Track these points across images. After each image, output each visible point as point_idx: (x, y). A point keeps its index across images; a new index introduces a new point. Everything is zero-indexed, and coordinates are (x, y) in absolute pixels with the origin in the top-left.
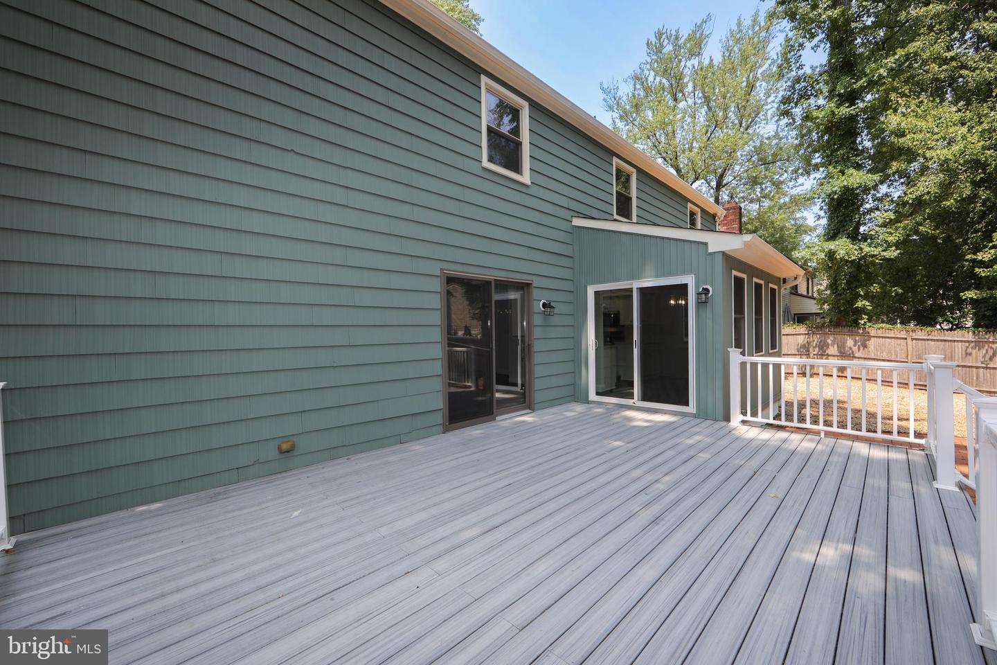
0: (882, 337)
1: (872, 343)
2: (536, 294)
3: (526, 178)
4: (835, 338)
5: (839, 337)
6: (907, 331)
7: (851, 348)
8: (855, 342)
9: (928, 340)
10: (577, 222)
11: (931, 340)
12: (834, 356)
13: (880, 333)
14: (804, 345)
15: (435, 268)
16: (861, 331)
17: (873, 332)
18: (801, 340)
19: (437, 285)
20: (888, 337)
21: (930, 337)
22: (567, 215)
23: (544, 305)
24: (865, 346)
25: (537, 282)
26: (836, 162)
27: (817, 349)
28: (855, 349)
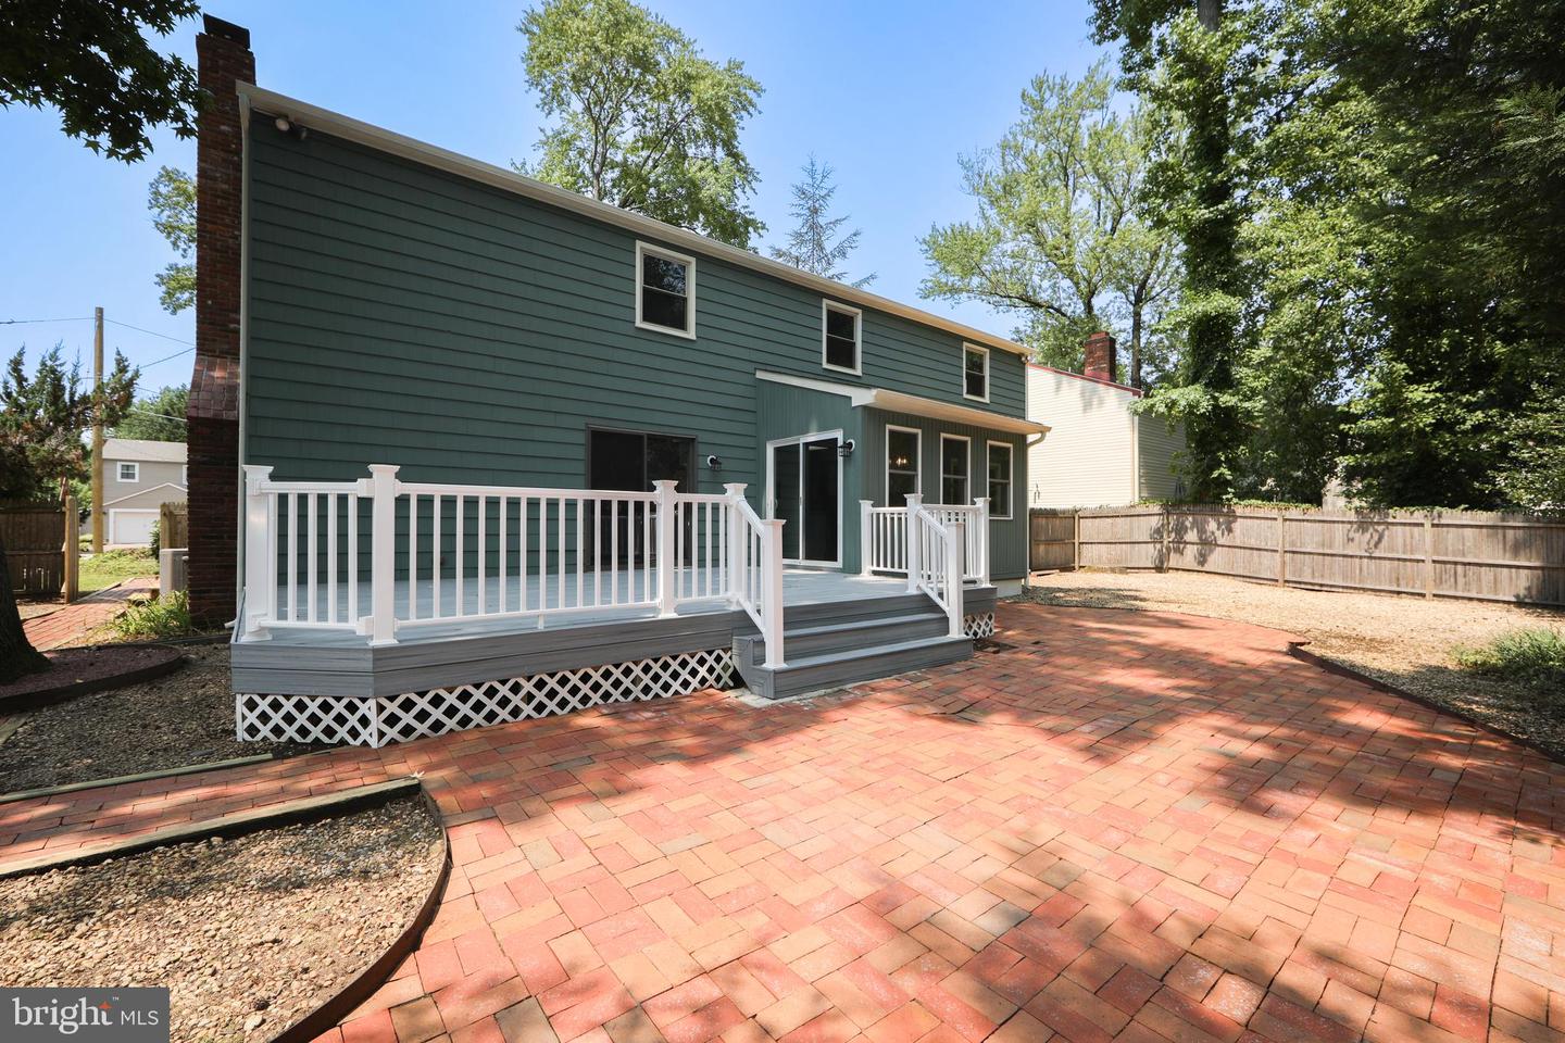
0: (1251, 518)
1: (1238, 526)
2: (701, 449)
3: (691, 334)
4: (1194, 519)
5: (1199, 518)
6: (1280, 509)
7: (1213, 533)
8: (1219, 524)
9: (1304, 520)
10: (760, 375)
11: (1308, 521)
12: (1193, 544)
13: (1248, 512)
14: (1159, 528)
15: (580, 423)
16: (1225, 510)
17: (1239, 511)
18: (1155, 522)
19: (581, 438)
20: (1257, 518)
21: (1306, 517)
22: (749, 367)
23: (712, 460)
24: (1230, 530)
25: (702, 437)
26: (1200, 281)
27: (1173, 535)
28: (1218, 534)
